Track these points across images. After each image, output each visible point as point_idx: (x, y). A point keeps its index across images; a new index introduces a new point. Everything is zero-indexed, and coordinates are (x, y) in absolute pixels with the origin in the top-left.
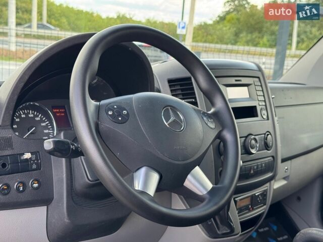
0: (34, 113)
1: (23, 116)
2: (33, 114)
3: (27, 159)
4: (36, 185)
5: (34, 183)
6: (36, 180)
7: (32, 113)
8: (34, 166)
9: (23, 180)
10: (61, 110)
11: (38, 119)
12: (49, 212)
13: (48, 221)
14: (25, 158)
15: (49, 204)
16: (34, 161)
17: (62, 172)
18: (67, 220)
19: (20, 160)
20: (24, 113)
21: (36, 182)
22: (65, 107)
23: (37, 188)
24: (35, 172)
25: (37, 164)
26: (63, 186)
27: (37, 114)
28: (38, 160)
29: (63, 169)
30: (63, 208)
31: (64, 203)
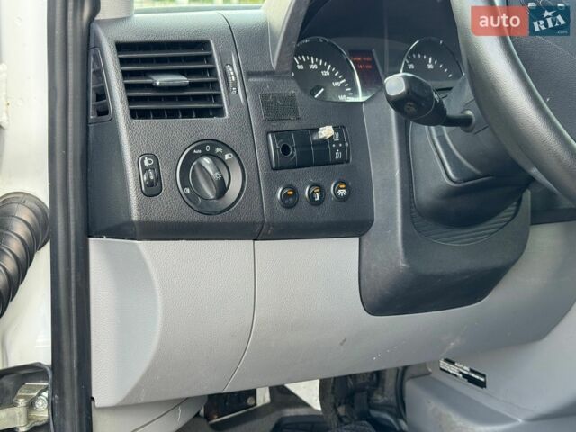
0: (319, 62)
1: (300, 67)
2: (318, 64)
3: (324, 140)
4: (342, 192)
5: (339, 188)
6: (343, 183)
7: (315, 63)
8: (338, 155)
9: (320, 180)
10: (364, 59)
11: (326, 73)
12: (364, 249)
13: (363, 266)
14: (321, 137)
15: (363, 234)
16: (337, 143)
17: (392, 167)
18: (402, 264)
19: (314, 142)
20: (301, 62)
21: (343, 186)
22: (371, 52)
23: (344, 199)
24: (340, 166)
25: (342, 149)
26: (394, 195)
27: (323, 63)
28: (344, 143)
29: (393, 160)
30: (396, 239)
31: (396, 229)
